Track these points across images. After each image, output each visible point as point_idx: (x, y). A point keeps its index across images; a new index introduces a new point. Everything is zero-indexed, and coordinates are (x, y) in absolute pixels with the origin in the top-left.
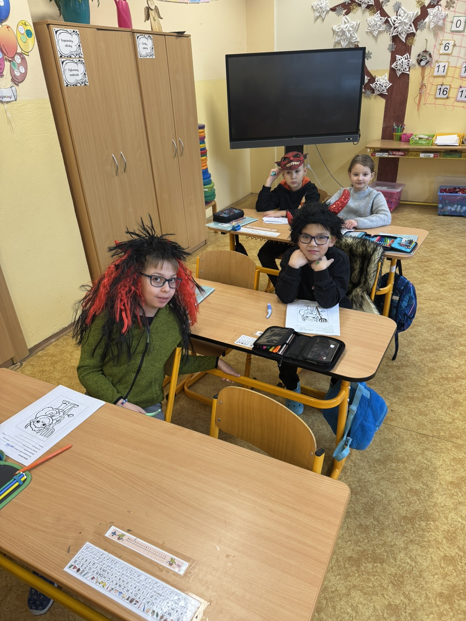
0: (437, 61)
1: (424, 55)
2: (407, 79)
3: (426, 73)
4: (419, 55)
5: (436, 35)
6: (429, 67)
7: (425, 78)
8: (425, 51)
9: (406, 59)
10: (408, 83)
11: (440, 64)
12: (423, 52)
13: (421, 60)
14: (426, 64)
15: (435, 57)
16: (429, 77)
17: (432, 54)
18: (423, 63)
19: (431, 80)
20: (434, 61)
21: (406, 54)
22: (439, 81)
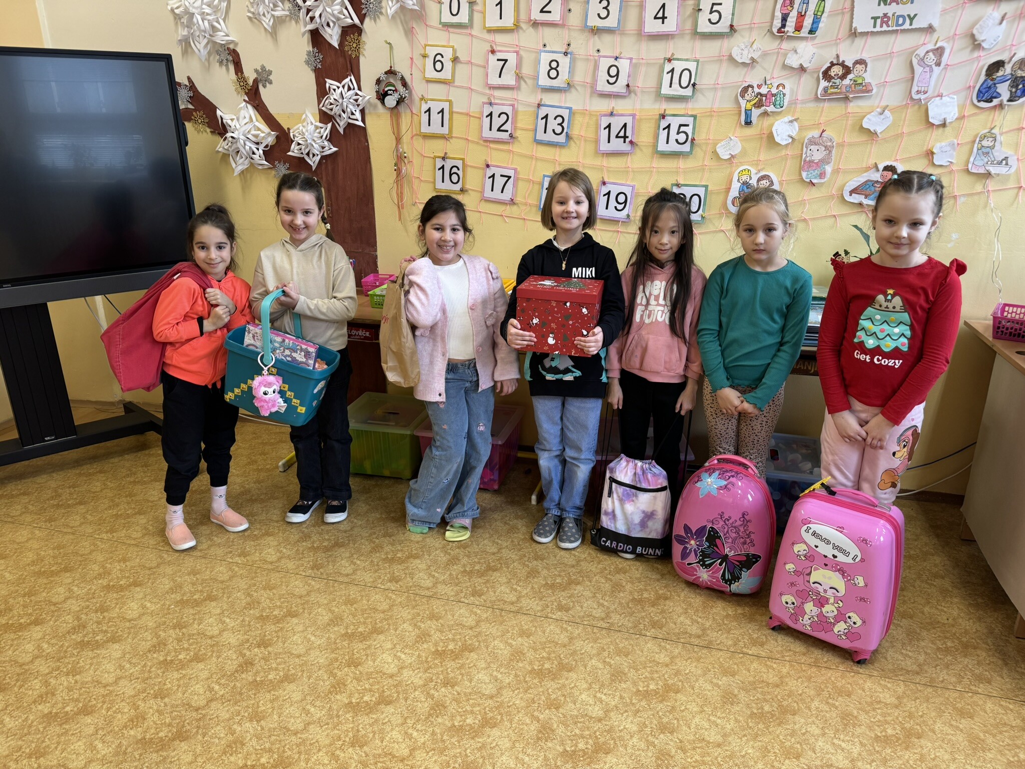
0: (422, 99)
1: (392, 81)
2: (363, 139)
3: (404, 127)
4: (378, 82)
5: (409, 33)
6: (408, 111)
7: (406, 139)
8: (391, 72)
9: (349, 89)
10: (367, 149)
11: (430, 104)
12: (386, 73)
13: (386, 94)
14: (398, 103)
15: (418, 88)
16: (412, 138)
17: (408, 79)
18: (391, 101)
19: (419, 143)
20: (416, 98)
21: (349, 78)
22: (436, 146)
